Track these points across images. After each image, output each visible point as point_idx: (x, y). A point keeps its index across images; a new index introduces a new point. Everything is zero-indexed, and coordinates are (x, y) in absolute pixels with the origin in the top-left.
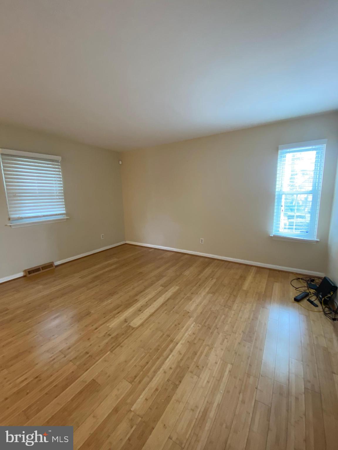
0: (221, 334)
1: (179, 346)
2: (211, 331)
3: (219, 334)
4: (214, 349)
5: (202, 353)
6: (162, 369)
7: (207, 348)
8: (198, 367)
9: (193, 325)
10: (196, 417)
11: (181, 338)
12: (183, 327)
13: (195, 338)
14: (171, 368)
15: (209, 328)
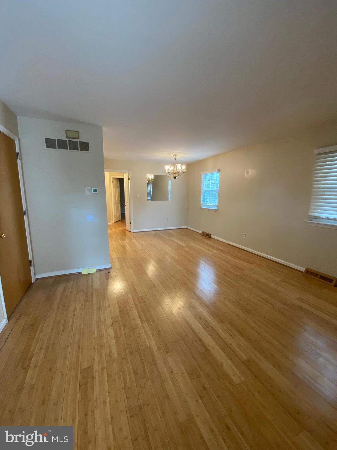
0: (116, 355)
1: (139, 321)
2: (127, 351)
3: (118, 354)
4: (114, 338)
5: (120, 329)
6: (135, 307)
7: (119, 335)
8: (116, 321)
9: (148, 343)
10: (102, 308)
11: (143, 327)
12: (153, 335)
13: (134, 334)
14: (130, 311)
15: (132, 353)
